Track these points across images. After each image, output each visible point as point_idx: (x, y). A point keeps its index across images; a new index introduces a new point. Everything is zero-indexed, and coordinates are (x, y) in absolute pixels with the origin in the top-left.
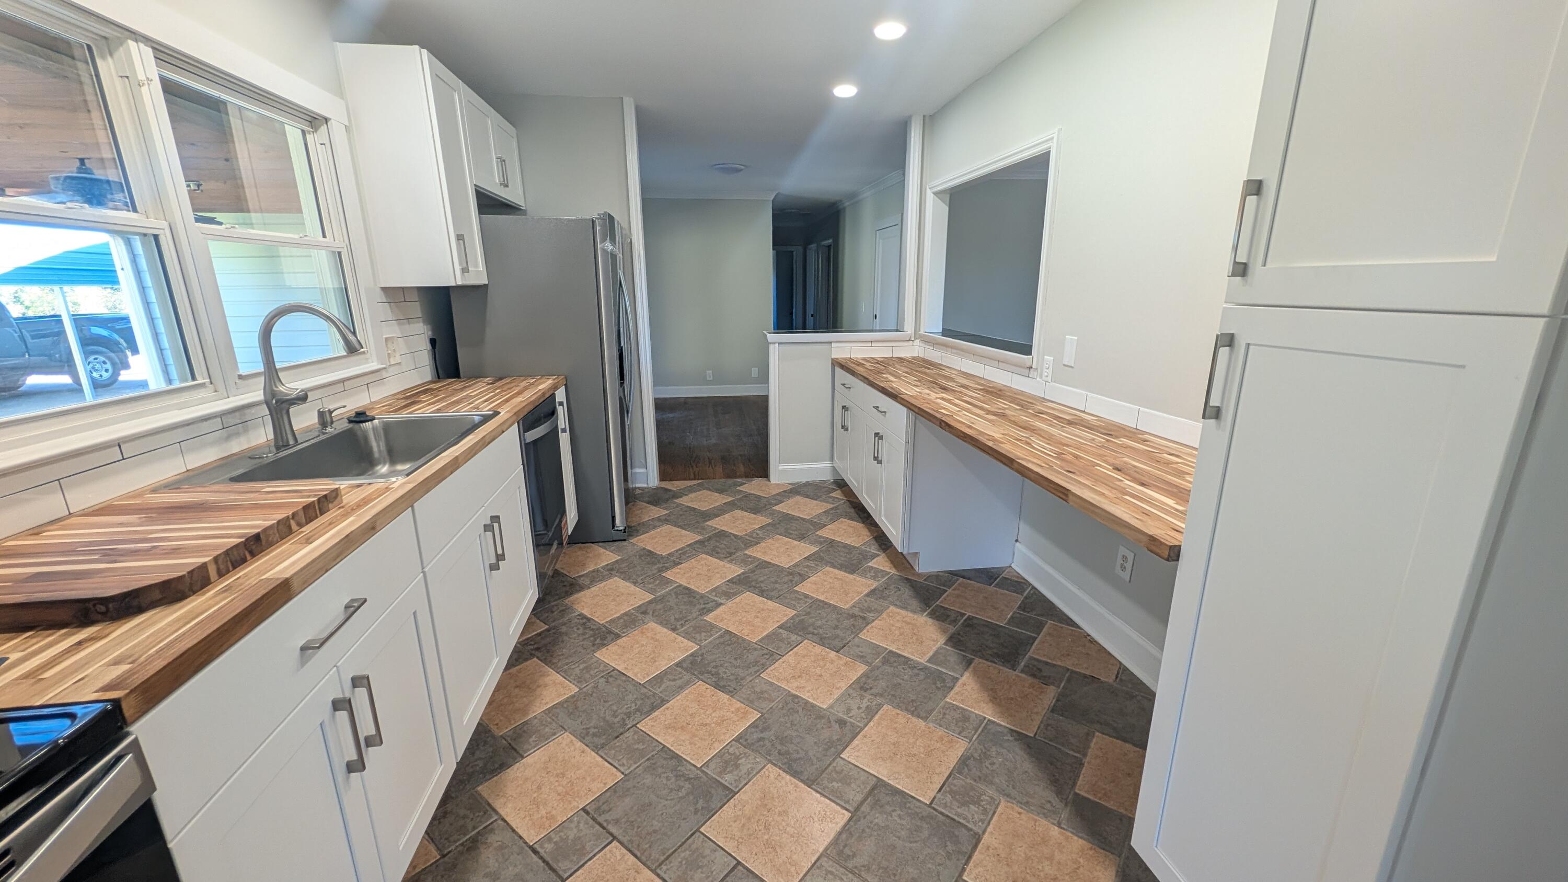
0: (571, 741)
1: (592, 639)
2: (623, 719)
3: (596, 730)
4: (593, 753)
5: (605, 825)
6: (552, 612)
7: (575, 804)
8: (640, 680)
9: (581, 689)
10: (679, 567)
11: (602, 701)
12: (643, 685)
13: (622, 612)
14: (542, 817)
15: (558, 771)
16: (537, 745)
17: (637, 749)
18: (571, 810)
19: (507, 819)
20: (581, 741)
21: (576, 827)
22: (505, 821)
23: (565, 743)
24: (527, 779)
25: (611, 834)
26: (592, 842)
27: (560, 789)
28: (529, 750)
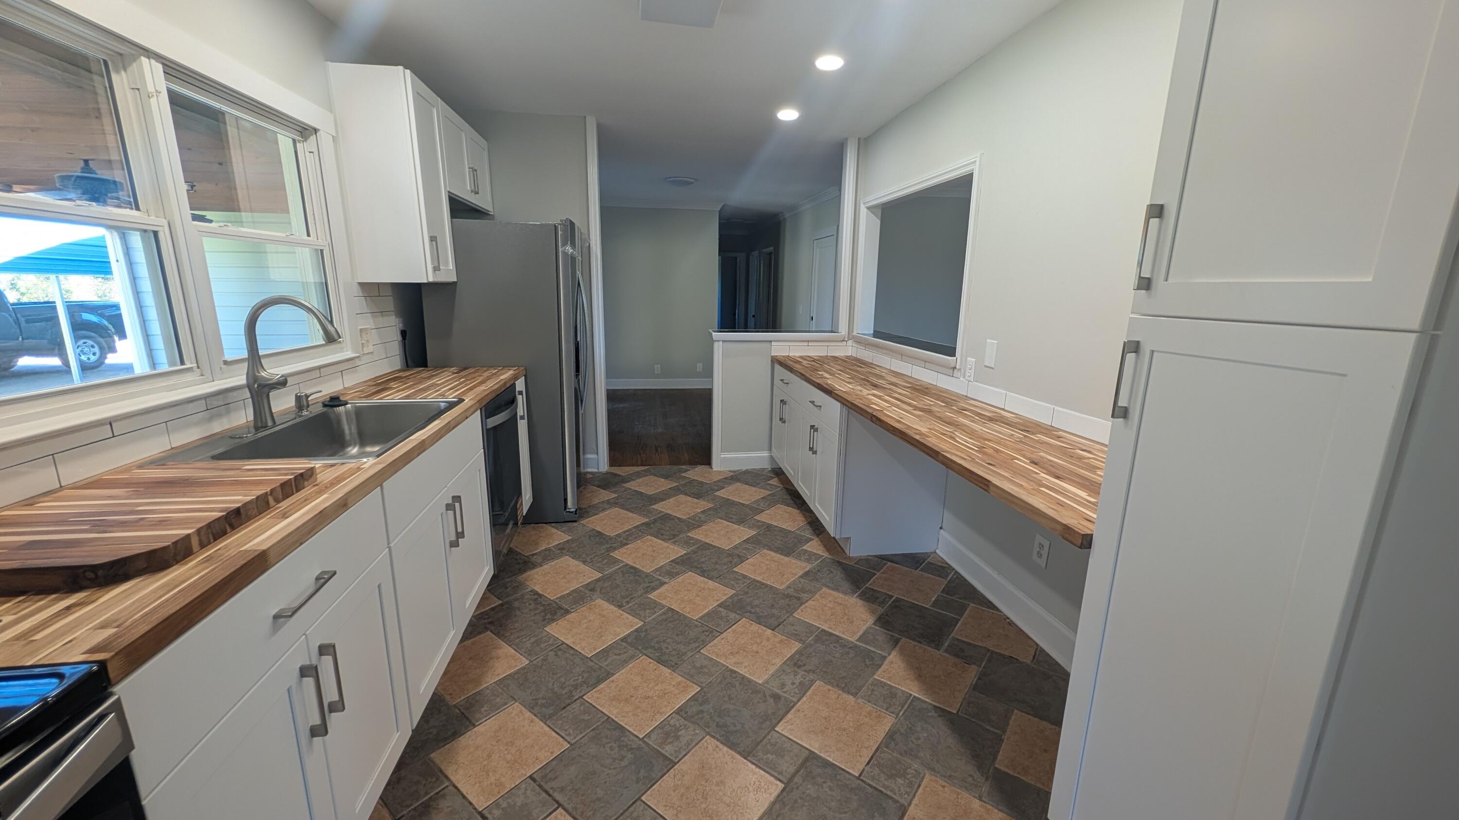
0: (521, 711)
1: (542, 614)
2: (571, 692)
3: (544, 701)
4: (542, 724)
5: (551, 792)
6: (507, 588)
7: (523, 772)
8: (587, 653)
9: (531, 661)
10: (626, 547)
11: (551, 673)
12: (590, 658)
13: (571, 589)
14: (491, 784)
15: (508, 740)
16: (489, 714)
17: (583, 719)
18: (520, 777)
19: (459, 786)
20: (530, 711)
21: (523, 794)
22: (456, 787)
23: (514, 712)
24: (477, 748)
25: (557, 802)
26: (539, 809)
27: (509, 757)
28: (480, 719)
